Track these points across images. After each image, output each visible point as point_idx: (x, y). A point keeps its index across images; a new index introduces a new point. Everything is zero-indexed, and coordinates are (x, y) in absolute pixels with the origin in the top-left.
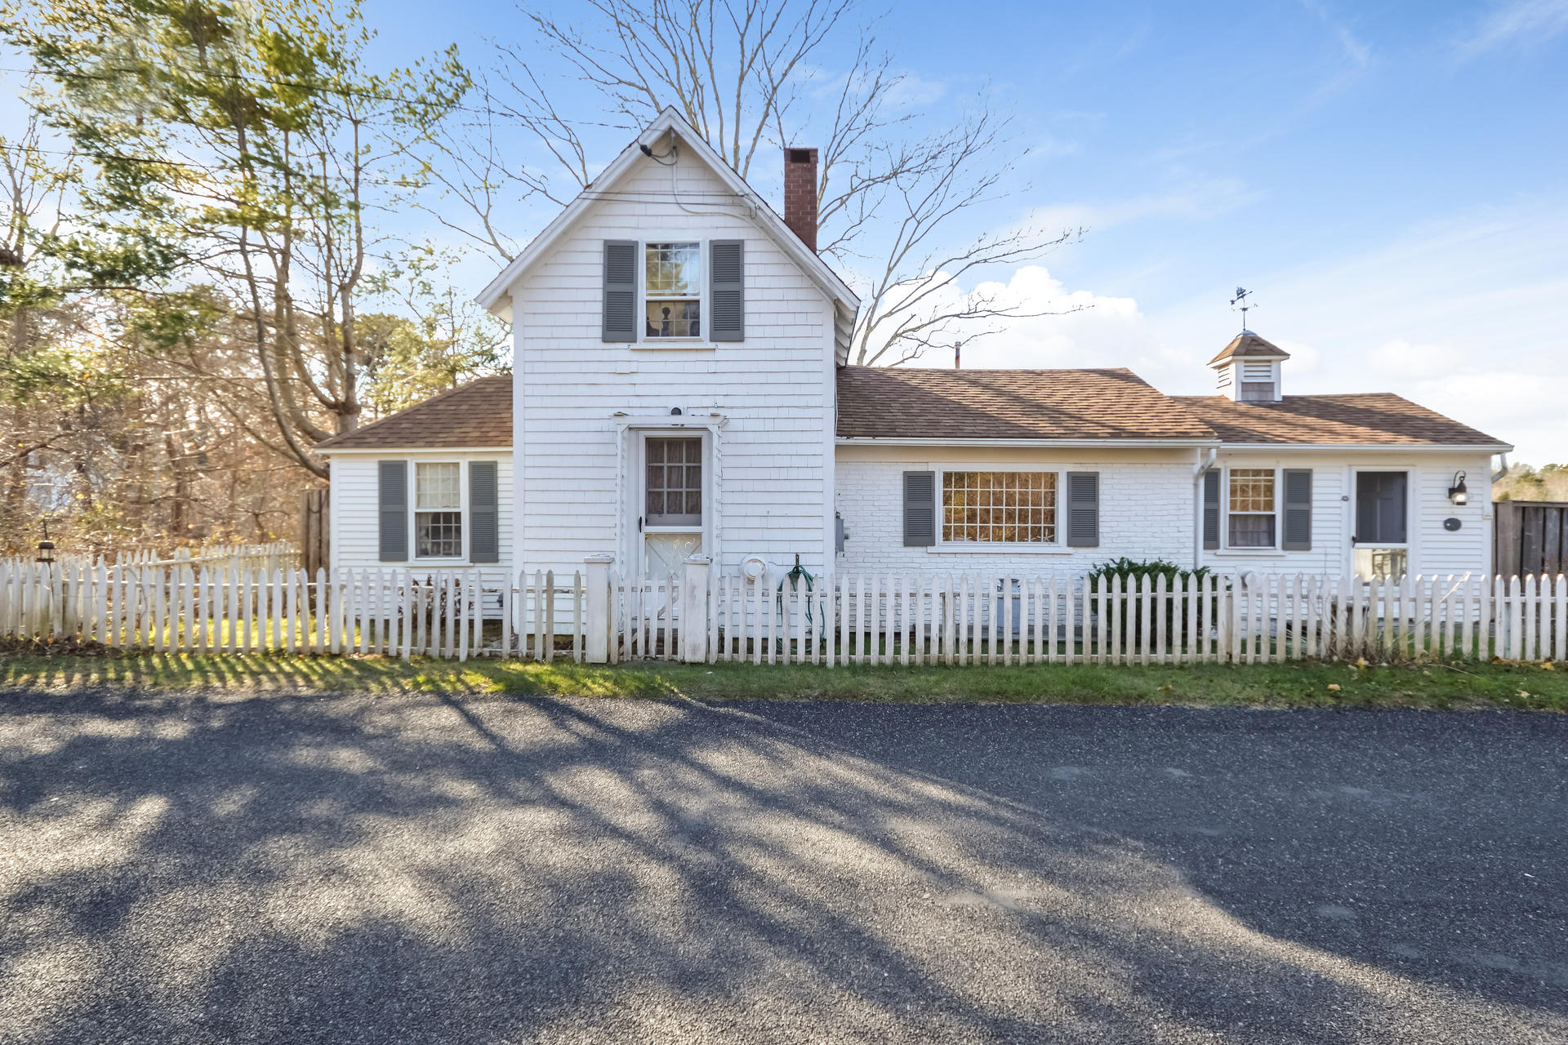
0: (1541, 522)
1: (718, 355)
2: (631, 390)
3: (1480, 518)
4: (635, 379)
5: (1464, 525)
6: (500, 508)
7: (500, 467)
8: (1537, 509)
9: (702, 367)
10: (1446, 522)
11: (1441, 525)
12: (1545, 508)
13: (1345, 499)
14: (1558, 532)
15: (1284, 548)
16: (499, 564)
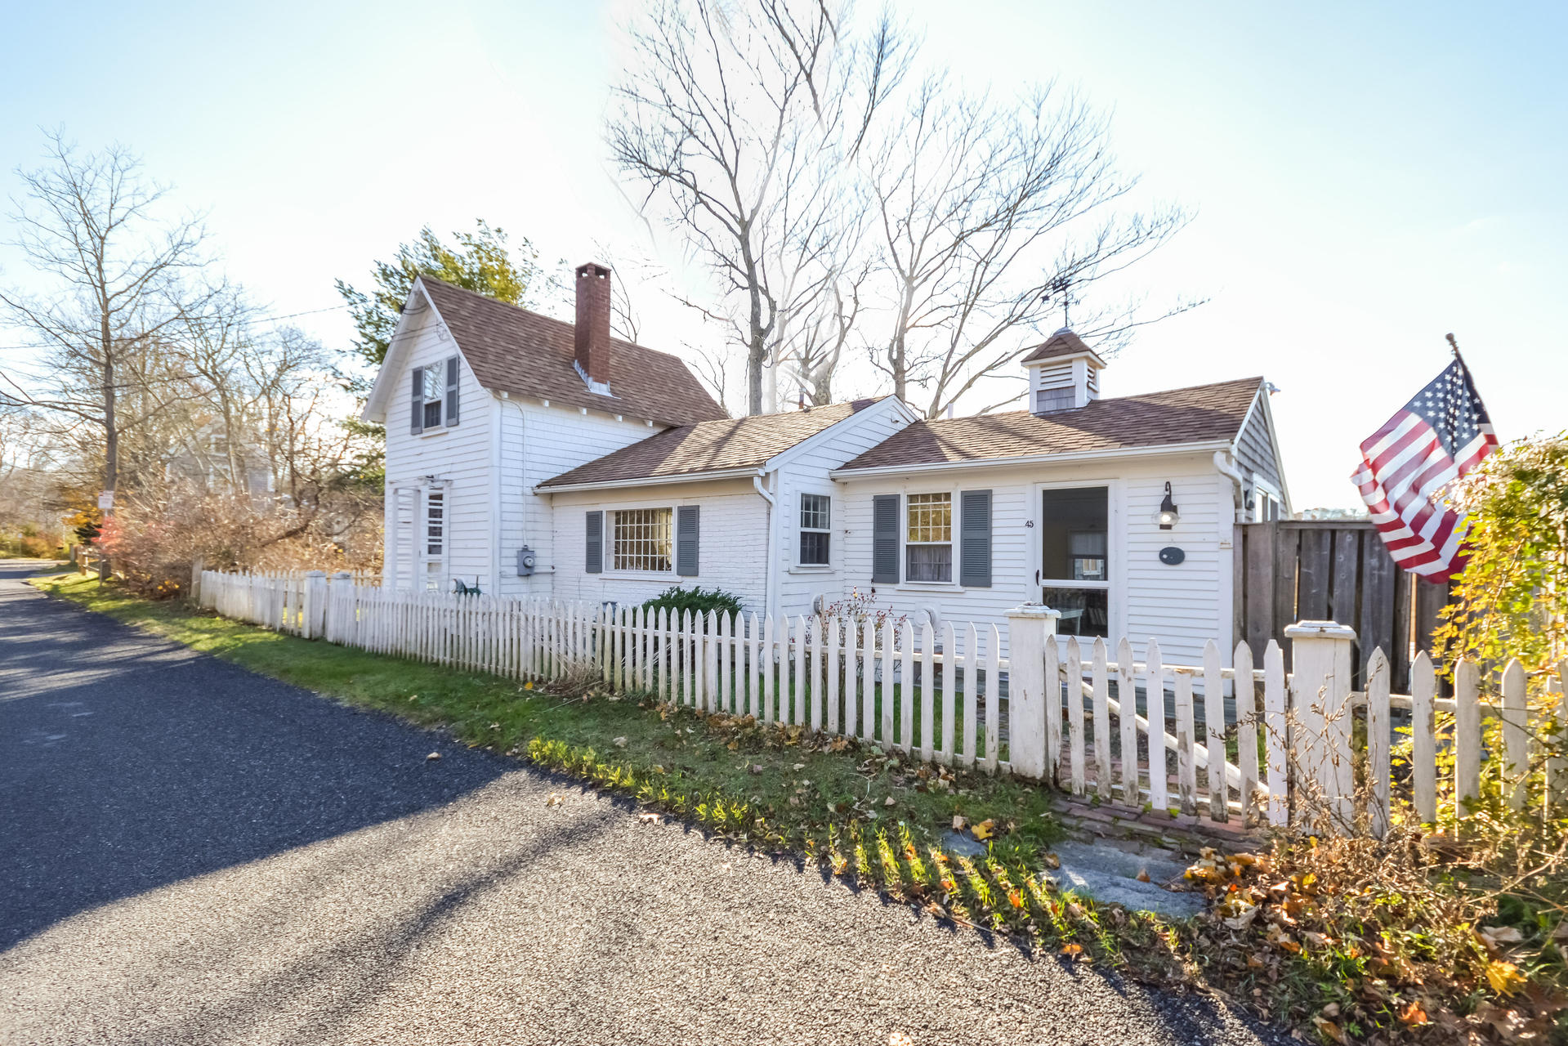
0: (1327, 553)
1: (451, 436)
2: (420, 465)
3: (1214, 547)
4: (422, 457)
5: (1188, 557)
8: (1319, 533)
9: (445, 445)
10: (1162, 553)
11: (1156, 556)
12: (1333, 532)
13: (1030, 524)
14: (1354, 567)
15: (963, 584)
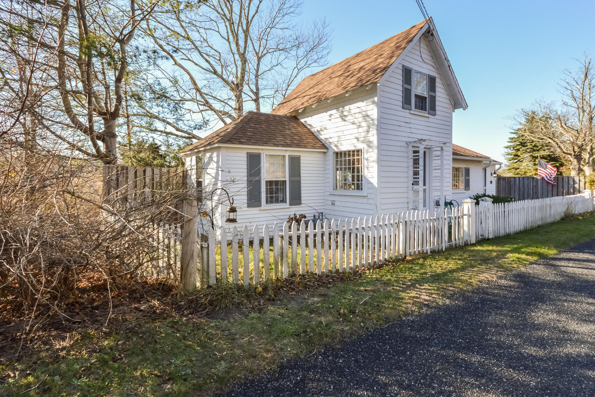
1: (430, 120)
2: (409, 130)
4: (411, 125)
6: (302, 178)
7: (302, 158)
9: (423, 123)
16: (302, 205)
